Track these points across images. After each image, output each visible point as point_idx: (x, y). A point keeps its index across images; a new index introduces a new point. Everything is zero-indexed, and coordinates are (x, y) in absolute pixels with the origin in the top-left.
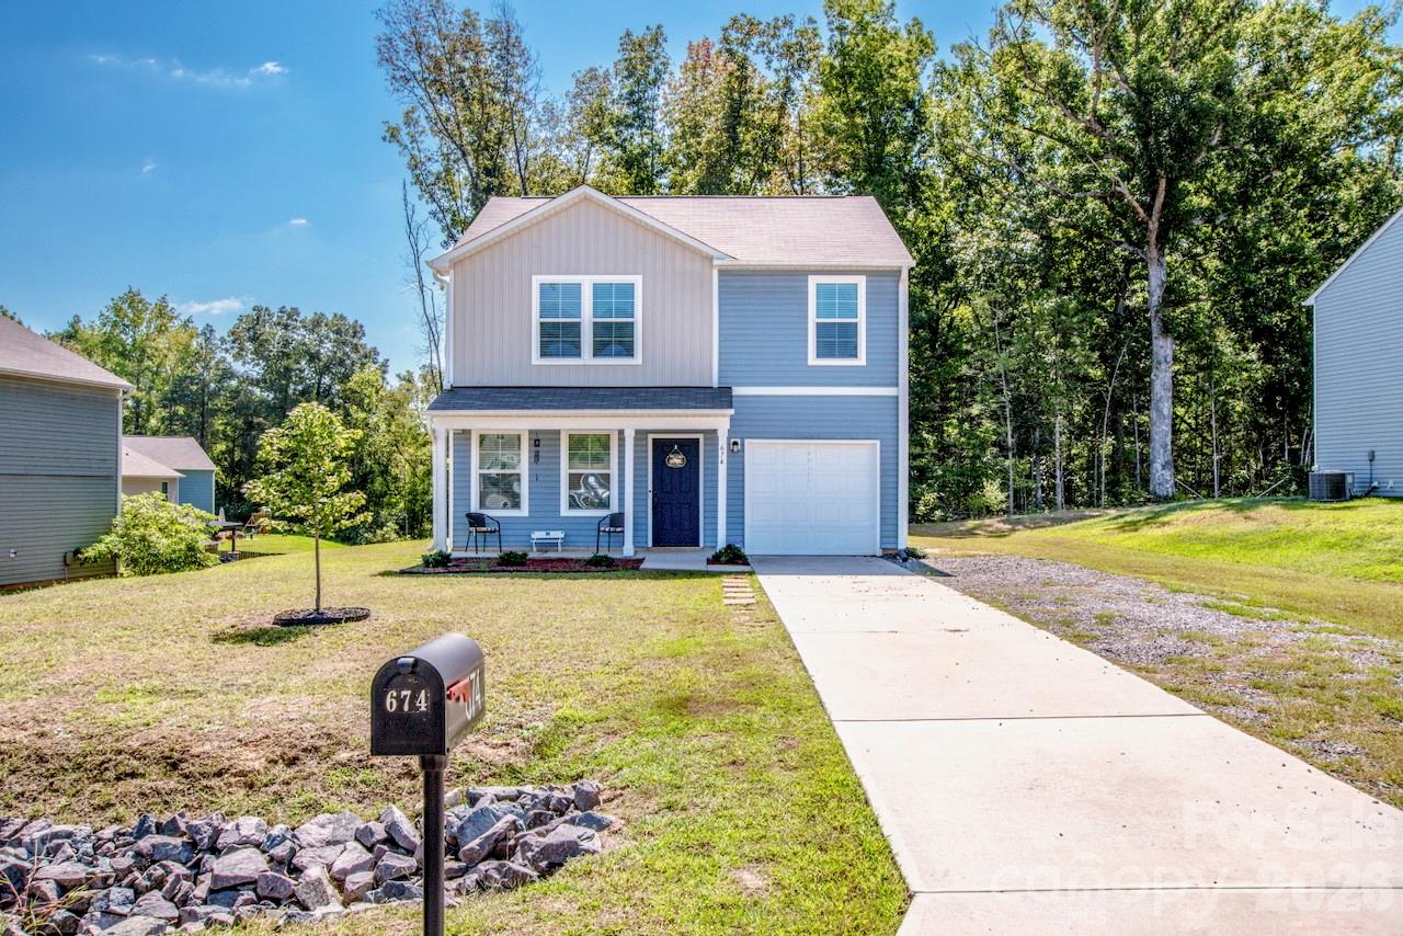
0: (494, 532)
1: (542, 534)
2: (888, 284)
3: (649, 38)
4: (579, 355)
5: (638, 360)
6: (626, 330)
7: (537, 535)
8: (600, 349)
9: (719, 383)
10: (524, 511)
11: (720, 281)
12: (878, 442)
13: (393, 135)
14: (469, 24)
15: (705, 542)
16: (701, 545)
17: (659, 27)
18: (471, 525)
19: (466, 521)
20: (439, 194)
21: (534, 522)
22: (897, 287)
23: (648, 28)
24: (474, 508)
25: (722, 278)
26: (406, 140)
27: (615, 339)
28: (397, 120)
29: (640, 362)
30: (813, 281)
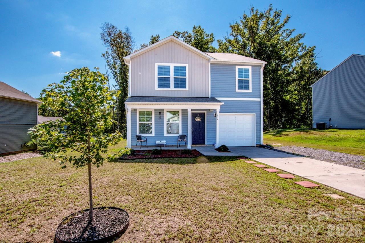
0: (145, 141)
1: (159, 142)
2: (257, 69)
3: (156, 37)
4: (169, 87)
5: (187, 89)
6: (184, 80)
7: (158, 142)
8: (176, 86)
9: (211, 96)
10: (153, 134)
11: (211, 66)
12: (255, 114)
13: (104, 56)
14: (120, 33)
15: (207, 143)
16: (206, 144)
17: (159, 35)
18: (138, 139)
19: (136, 137)
20: (113, 68)
21: (156, 137)
22: (260, 70)
23: (156, 35)
24: (138, 133)
25: (212, 66)
26: (106, 57)
27: (180, 83)
28: (104, 53)
29: (188, 90)
30: (237, 67)
